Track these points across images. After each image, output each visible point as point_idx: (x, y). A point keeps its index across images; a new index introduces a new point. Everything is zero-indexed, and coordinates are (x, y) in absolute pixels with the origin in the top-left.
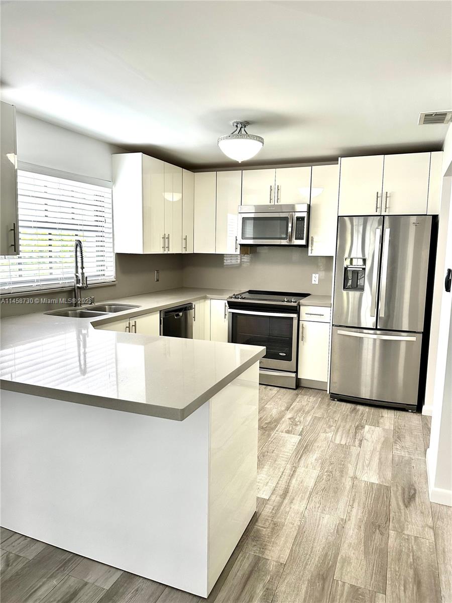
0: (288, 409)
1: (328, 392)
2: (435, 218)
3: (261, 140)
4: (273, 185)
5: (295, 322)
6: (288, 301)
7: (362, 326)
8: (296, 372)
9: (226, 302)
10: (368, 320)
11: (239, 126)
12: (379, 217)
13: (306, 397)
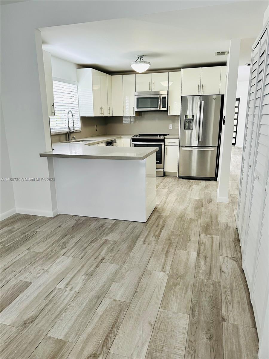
0: (161, 182)
1: (178, 176)
2: (223, 96)
3: (149, 63)
4: (151, 81)
5: (163, 146)
6: (160, 137)
7: (192, 146)
8: (164, 169)
9: (131, 139)
10: (195, 143)
11: (140, 57)
12: (199, 96)
13: (168, 179)
